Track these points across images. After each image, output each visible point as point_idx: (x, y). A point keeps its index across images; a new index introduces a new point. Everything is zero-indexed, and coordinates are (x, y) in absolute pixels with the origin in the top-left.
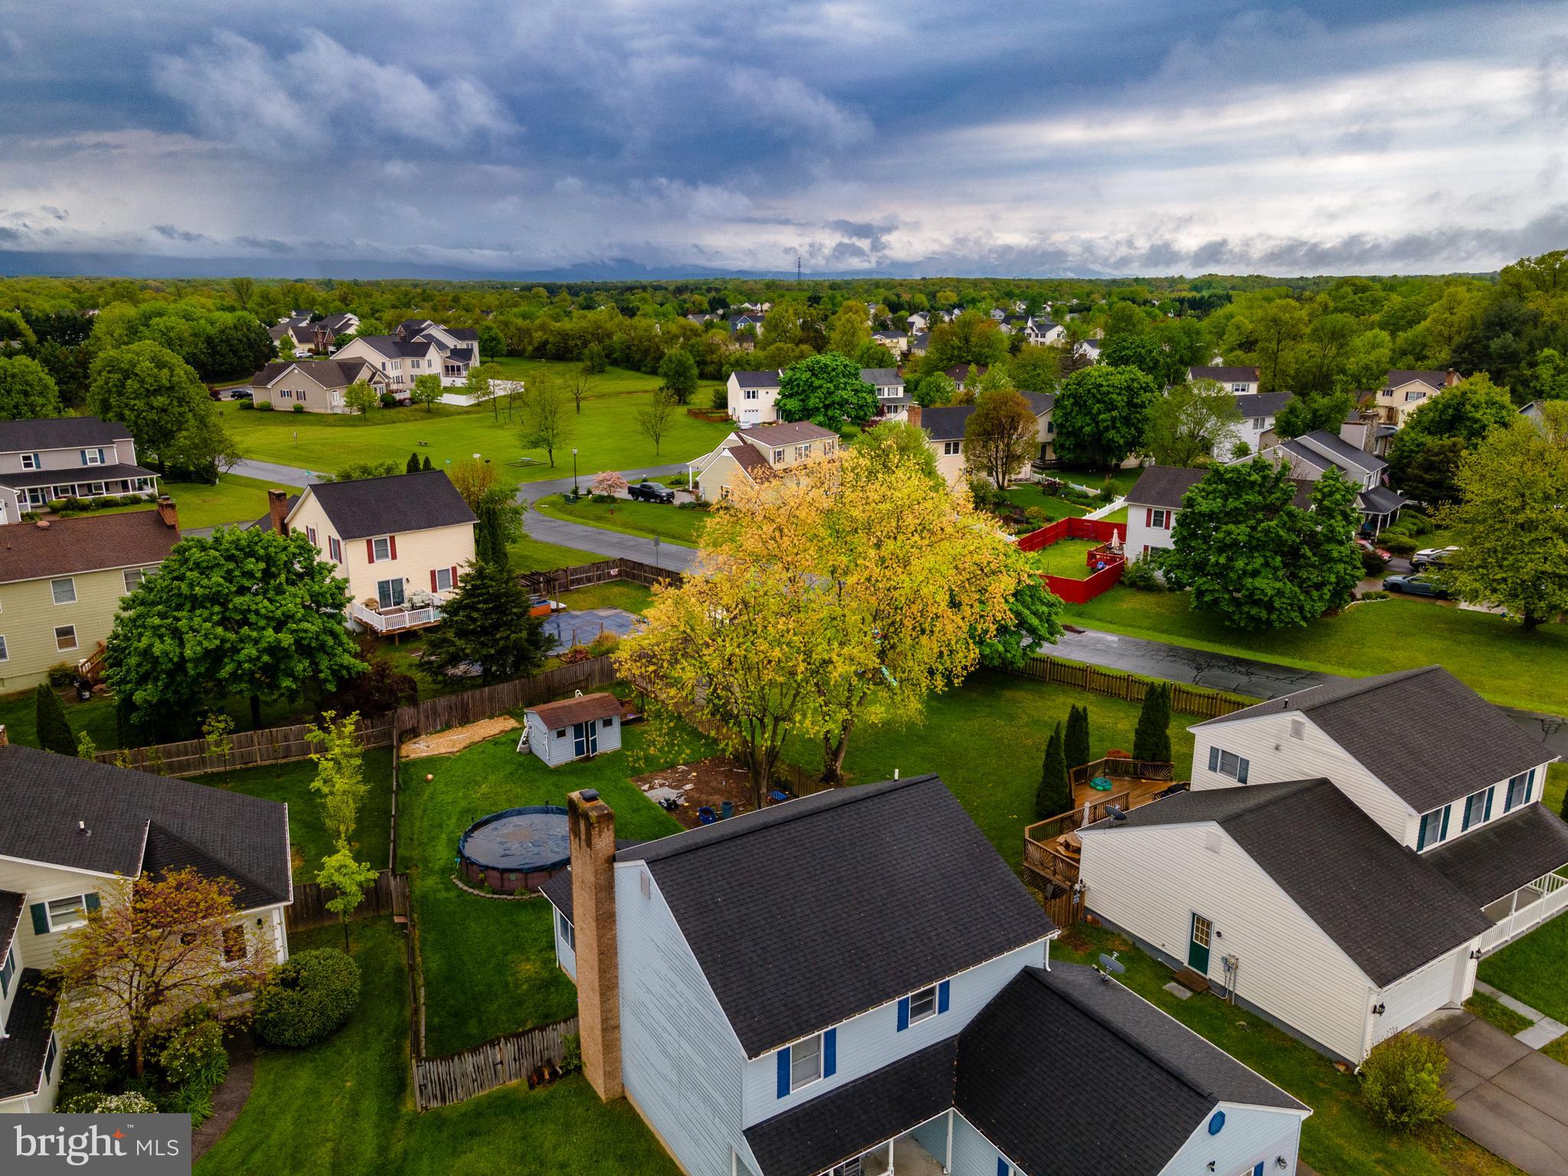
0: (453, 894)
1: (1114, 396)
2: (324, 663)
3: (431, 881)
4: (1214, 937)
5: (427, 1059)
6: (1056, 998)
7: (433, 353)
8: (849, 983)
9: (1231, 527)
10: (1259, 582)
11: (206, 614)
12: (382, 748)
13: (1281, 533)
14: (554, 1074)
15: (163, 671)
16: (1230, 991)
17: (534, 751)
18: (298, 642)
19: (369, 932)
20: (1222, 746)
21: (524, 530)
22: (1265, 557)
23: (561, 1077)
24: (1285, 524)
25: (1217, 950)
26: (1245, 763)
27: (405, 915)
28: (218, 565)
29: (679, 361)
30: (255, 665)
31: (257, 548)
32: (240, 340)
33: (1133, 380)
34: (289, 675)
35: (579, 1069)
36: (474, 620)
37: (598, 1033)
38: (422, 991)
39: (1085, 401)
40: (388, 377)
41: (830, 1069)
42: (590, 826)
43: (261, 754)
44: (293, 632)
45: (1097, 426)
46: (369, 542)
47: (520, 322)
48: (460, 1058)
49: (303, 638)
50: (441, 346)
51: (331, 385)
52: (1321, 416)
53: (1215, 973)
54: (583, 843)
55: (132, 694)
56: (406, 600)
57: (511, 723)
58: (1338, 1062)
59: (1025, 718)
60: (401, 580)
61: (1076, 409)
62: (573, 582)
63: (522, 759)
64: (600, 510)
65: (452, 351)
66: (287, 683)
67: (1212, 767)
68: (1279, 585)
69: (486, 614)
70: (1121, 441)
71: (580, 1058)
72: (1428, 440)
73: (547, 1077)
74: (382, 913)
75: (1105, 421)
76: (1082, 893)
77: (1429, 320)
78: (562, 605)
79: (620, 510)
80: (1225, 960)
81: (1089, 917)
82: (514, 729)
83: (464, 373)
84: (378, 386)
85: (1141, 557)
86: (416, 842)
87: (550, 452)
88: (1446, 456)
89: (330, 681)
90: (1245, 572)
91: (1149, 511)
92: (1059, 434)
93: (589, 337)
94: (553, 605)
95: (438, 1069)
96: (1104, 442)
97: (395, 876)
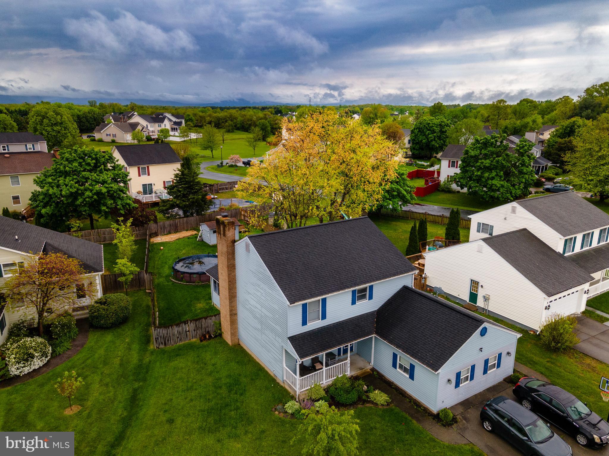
0: (170, 283)
1: (435, 128)
2: (119, 202)
3: (161, 280)
4: (480, 288)
5: (158, 327)
6: (417, 295)
7: (166, 122)
8: (331, 282)
9: (483, 161)
10: (494, 182)
11: (71, 178)
12: (143, 239)
13: (503, 162)
14: (210, 337)
15: (54, 202)
16: (486, 310)
17: (205, 240)
18: (108, 192)
19: (136, 295)
20: (482, 222)
21: (201, 171)
22: (497, 172)
23: (213, 338)
24: (505, 159)
25: (481, 293)
26: (492, 227)
27: (151, 290)
28: (75, 160)
29: (263, 124)
30: (91, 200)
31: (92, 155)
32: (90, 117)
33: (442, 122)
34: (104, 206)
35: (220, 335)
36: (180, 191)
37: (228, 316)
38: (157, 313)
39: (423, 130)
40: (149, 130)
41: (324, 317)
42: (225, 227)
43: (94, 240)
44: (106, 188)
45: (428, 140)
46: (139, 168)
47: (201, 114)
48: (172, 328)
49: (110, 191)
50: (170, 120)
51: (126, 132)
52: (518, 129)
53: (480, 303)
54: (222, 235)
55: (41, 211)
56: (154, 192)
57: (195, 232)
58: (531, 331)
59: (401, 230)
60: (151, 184)
61: (419, 133)
62: (220, 189)
63: (199, 243)
64: (232, 169)
65: (174, 122)
66: (104, 208)
67: (478, 231)
68: (502, 183)
69: (185, 189)
70: (437, 145)
71: (221, 331)
72: (559, 140)
73: (207, 337)
74: (142, 288)
75: (431, 137)
76: (425, 278)
77: (557, 110)
78: (216, 197)
79: (239, 169)
80: (484, 297)
81: (428, 289)
82: (196, 234)
83: (179, 131)
84: (145, 133)
85: (446, 179)
86: (156, 268)
87: (212, 151)
88: (567, 145)
89: (122, 210)
90: (488, 178)
91: (450, 161)
92: (413, 144)
93: (228, 119)
94: (212, 196)
95: (163, 332)
96: (431, 146)
97: (146, 272)
